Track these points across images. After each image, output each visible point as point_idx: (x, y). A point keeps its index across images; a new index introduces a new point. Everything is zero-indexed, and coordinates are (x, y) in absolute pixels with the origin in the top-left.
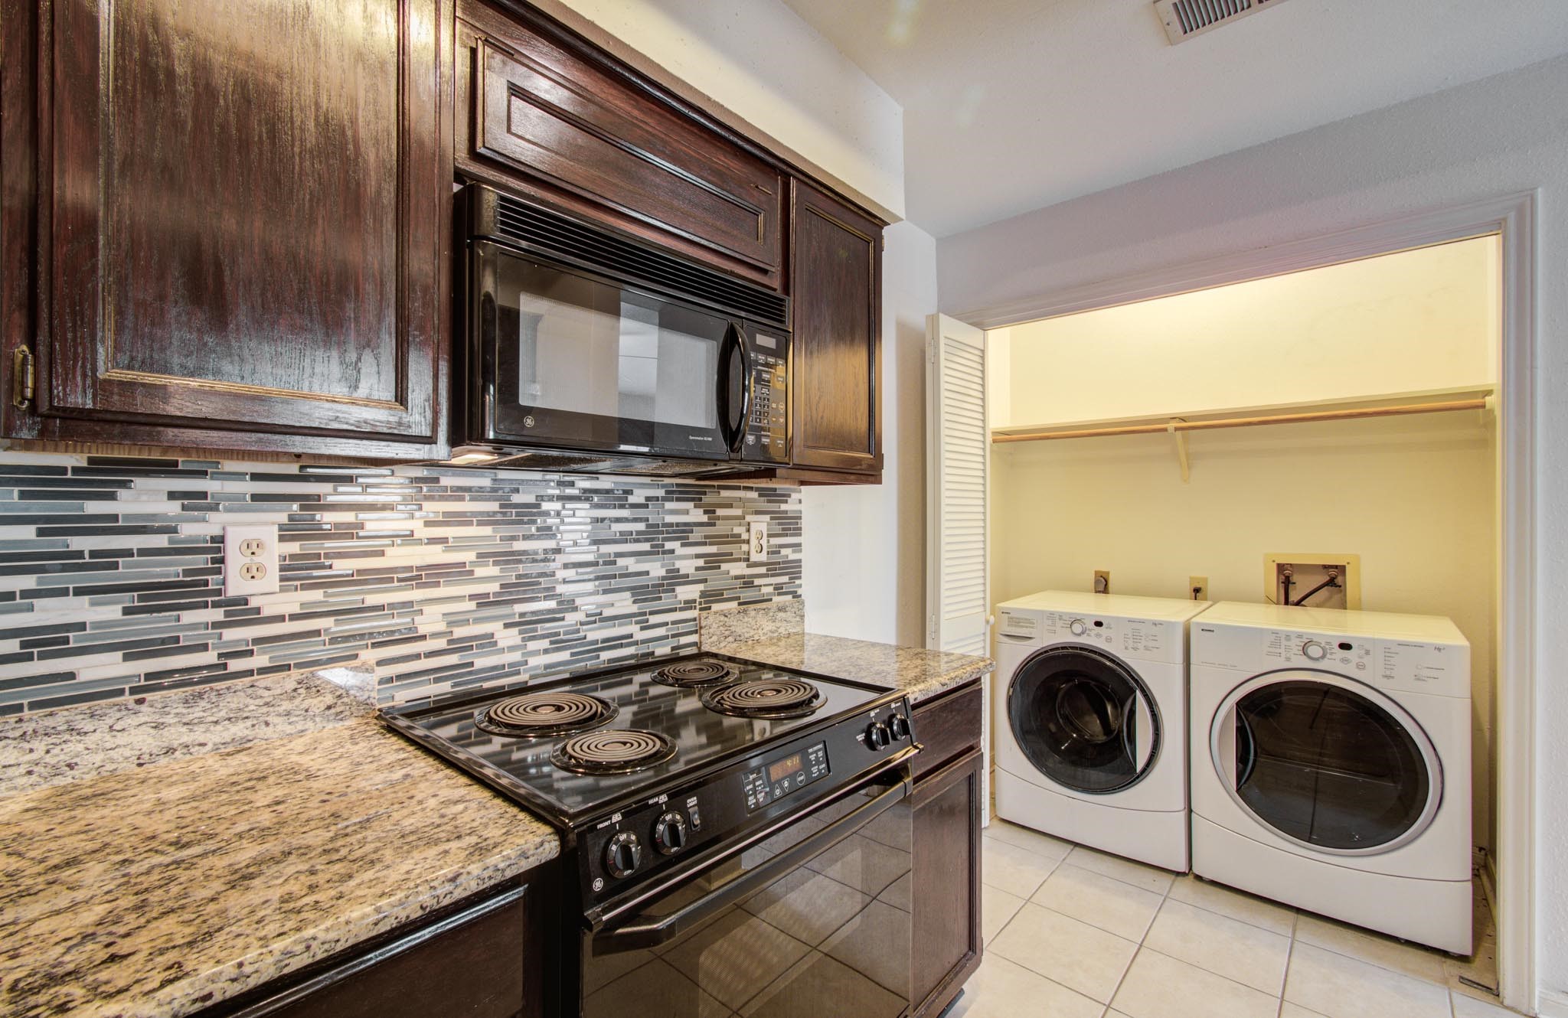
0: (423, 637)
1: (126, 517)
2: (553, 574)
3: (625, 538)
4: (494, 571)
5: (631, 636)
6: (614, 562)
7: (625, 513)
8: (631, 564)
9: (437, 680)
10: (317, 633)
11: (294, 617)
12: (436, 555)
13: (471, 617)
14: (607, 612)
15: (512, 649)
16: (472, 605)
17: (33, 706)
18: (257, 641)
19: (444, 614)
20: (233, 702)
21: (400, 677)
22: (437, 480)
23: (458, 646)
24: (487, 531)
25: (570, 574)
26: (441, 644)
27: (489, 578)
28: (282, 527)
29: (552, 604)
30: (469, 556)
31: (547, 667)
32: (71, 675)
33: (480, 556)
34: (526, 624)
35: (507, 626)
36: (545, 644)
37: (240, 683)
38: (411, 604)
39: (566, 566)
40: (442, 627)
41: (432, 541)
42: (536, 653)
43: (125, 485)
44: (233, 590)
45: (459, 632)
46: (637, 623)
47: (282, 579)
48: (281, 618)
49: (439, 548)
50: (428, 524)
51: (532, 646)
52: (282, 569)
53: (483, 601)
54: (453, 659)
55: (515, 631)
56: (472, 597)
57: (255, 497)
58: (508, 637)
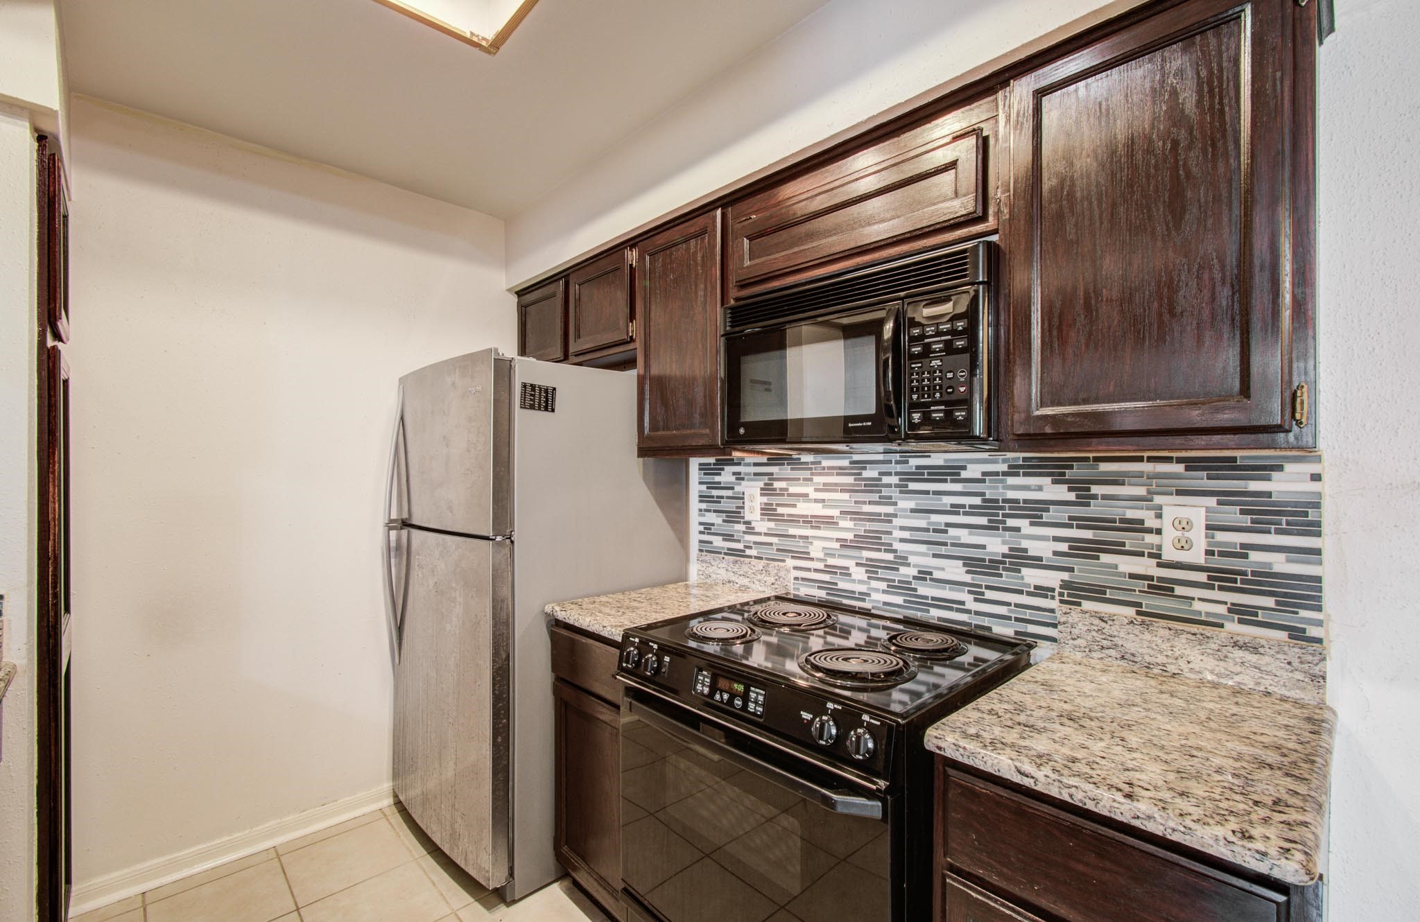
0: (812, 559)
1: (725, 483)
2: (890, 533)
3: (955, 509)
4: (850, 524)
5: (963, 603)
6: (946, 532)
7: (958, 487)
8: (965, 536)
9: (819, 588)
10: (771, 544)
11: (766, 534)
12: (818, 510)
13: (837, 553)
14: (937, 575)
15: (861, 582)
16: (837, 545)
17: (707, 551)
18: (755, 543)
19: (824, 548)
20: (745, 568)
21: (803, 579)
22: (820, 463)
23: (830, 569)
24: (846, 496)
25: (906, 535)
26: (821, 566)
27: (848, 529)
28: (762, 489)
29: (890, 557)
30: (835, 512)
31: (885, 604)
32: (711, 543)
33: (842, 512)
34: (872, 568)
35: (858, 564)
36: (883, 585)
37: (747, 560)
38: (807, 537)
39: (902, 528)
40: (821, 555)
41: (816, 501)
42: (877, 590)
43: (723, 469)
44: (747, 519)
45: (831, 561)
46: (970, 592)
47: (762, 514)
48: (759, 534)
49: (820, 505)
50: (816, 490)
51: (874, 584)
52: (762, 509)
53: (845, 545)
54: (826, 577)
55: (863, 570)
56: (838, 540)
57: (756, 474)
58: (859, 573)
